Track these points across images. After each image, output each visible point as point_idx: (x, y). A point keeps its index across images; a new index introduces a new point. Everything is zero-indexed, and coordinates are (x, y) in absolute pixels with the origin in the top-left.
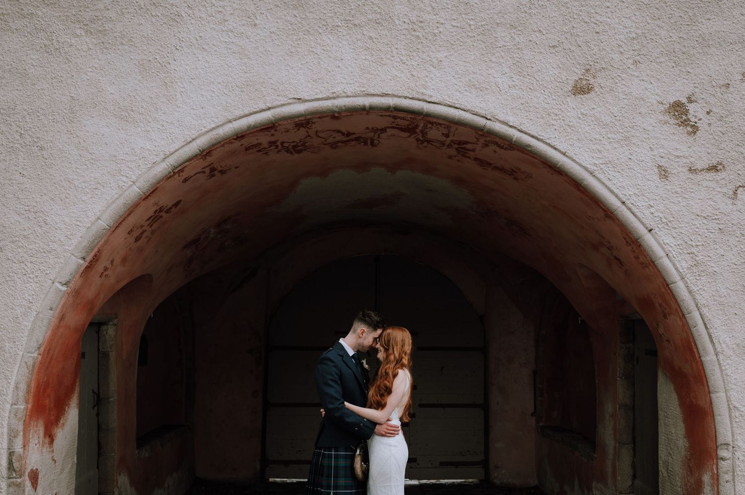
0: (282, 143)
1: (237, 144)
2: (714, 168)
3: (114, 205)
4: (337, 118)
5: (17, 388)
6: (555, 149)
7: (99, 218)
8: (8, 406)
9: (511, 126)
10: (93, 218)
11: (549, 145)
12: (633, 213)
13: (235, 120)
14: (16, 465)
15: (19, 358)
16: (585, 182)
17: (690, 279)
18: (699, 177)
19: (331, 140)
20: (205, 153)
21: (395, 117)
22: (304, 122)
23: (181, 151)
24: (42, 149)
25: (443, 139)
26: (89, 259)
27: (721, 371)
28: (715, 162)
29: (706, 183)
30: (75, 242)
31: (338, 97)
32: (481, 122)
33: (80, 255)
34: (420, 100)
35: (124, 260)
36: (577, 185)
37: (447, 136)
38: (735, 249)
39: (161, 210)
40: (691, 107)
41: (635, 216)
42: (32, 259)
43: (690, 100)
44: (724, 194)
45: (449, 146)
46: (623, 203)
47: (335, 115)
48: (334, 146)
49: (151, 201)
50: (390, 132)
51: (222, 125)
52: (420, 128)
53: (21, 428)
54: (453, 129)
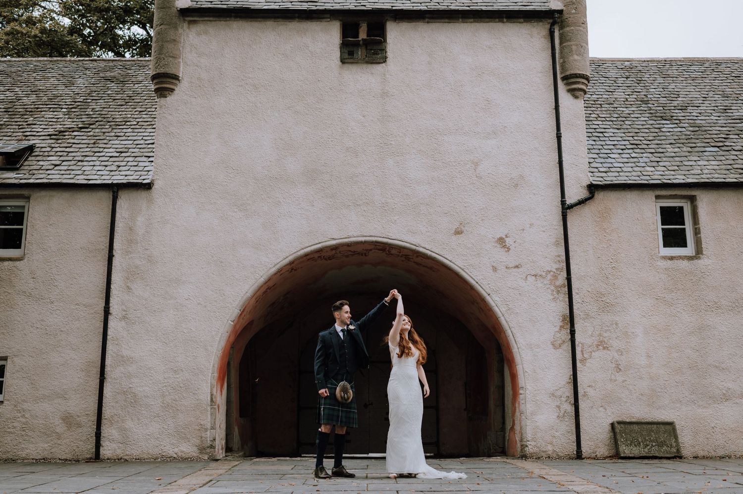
0: (324, 257)
1: (305, 258)
2: (517, 267)
3: (254, 286)
4: (349, 246)
5: (214, 366)
6: (447, 259)
7: (247, 292)
8: (210, 375)
9: (427, 249)
10: (245, 293)
11: (444, 257)
12: (481, 287)
13: (305, 248)
14: (214, 400)
15: (214, 353)
16: (460, 274)
17: (506, 316)
18: (510, 271)
19: (346, 254)
20: (291, 263)
21: (376, 245)
22: (335, 248)
23: (281, 262)
24: (221, 262)
25: (398, 253)
26: (242, 310)
27: (520, 356)
28: (517, 264)
29: (513, 273)
30: (237, 303)
31: (350, 237)
32: (414, 247)
33: (239, 309)
34: (386, 238)
35: (250, 312)
36: (457, 275)
37: (400, 253)
38: (526, 302)
39: (268, 288)
40: (507, 240)
41: (483, 288)
42: (219, 311)
43: (506, 236)
44: (522, 278)
45: (401, 256)
46: (477, 283)
47: (349, 245)
48: (347, 256)
49: (267, 284)
50: (373, 251)
51: (299, 251)
52: (387, 249)
53: (215, 384)
54: (402, 250)
